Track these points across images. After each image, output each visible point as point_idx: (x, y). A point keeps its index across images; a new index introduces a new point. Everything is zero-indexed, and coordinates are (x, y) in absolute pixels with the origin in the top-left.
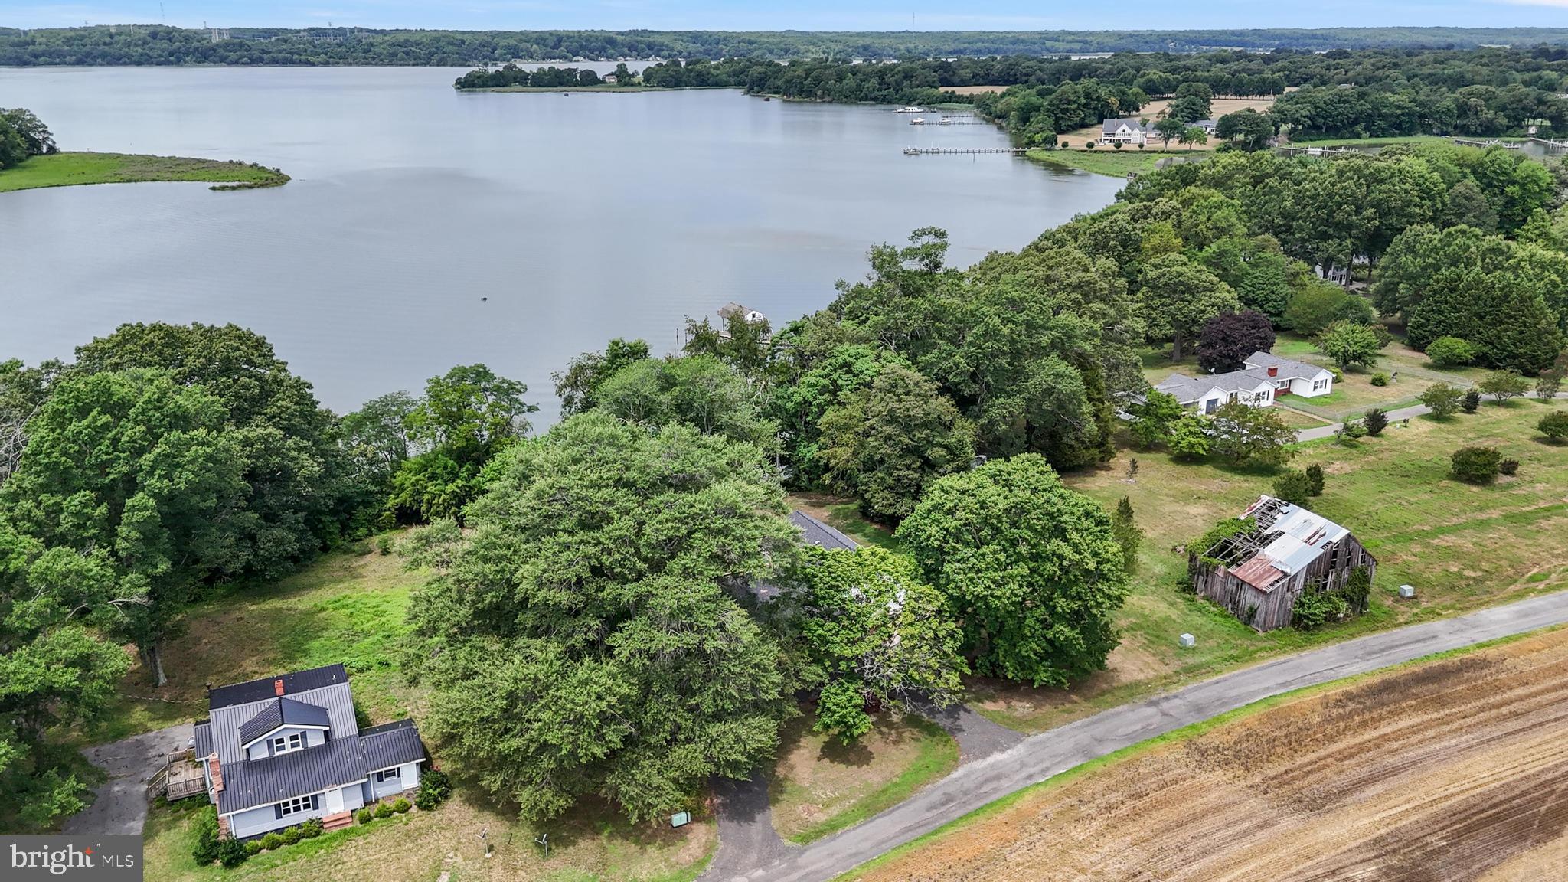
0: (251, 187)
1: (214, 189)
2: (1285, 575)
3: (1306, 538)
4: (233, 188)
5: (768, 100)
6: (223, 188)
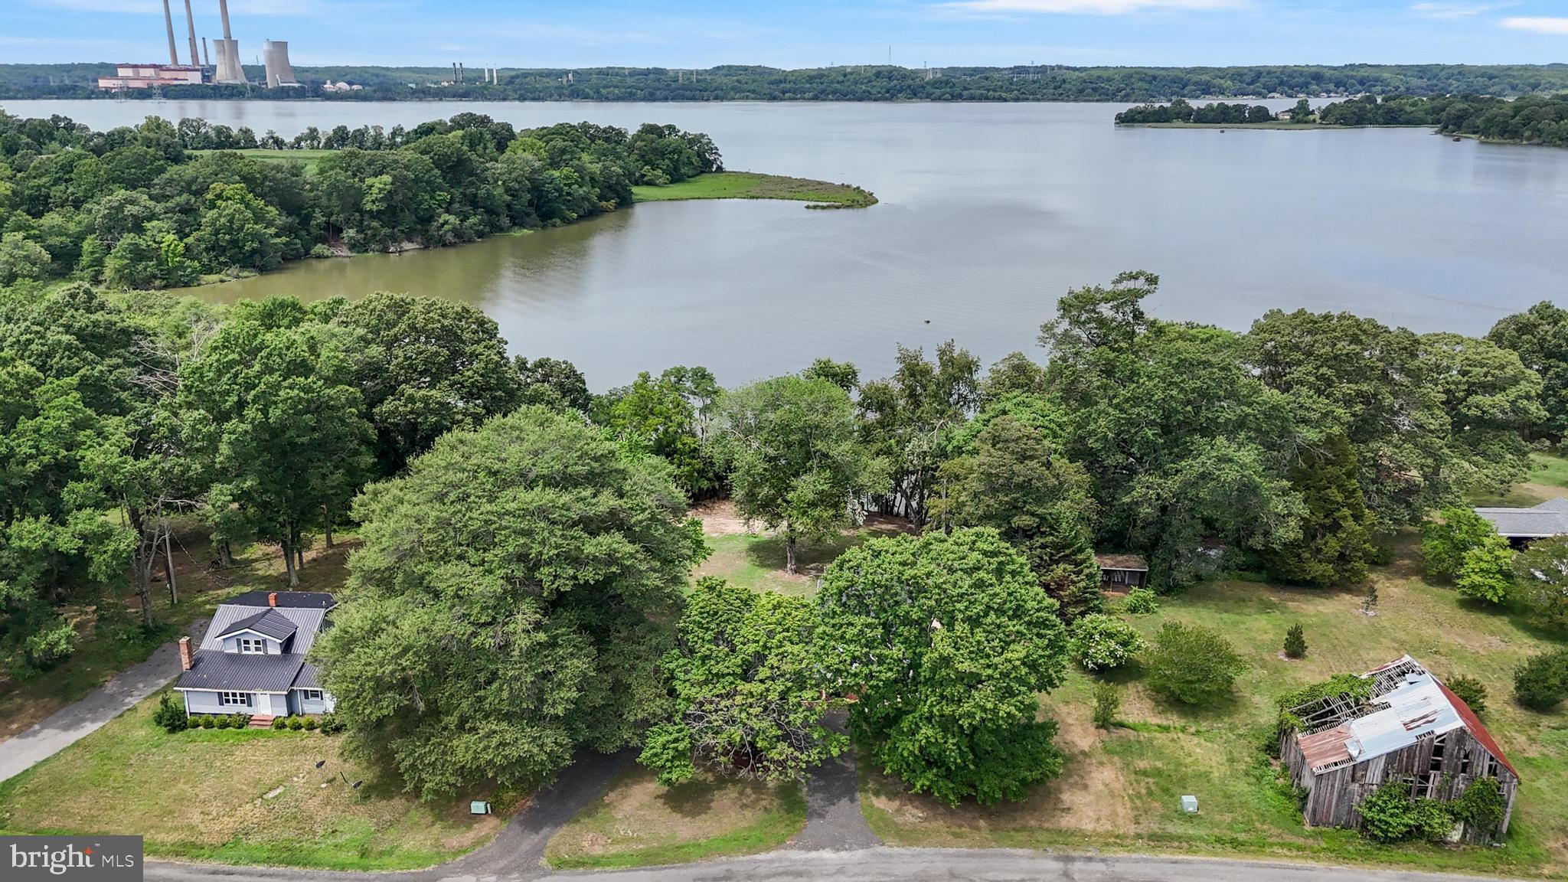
0: (838, 208)
1: (808, 207)
2: (1351, 758)
3: (1407, 720)
4: (823, 208)
5: (1458, 140)
6: (815, 207)
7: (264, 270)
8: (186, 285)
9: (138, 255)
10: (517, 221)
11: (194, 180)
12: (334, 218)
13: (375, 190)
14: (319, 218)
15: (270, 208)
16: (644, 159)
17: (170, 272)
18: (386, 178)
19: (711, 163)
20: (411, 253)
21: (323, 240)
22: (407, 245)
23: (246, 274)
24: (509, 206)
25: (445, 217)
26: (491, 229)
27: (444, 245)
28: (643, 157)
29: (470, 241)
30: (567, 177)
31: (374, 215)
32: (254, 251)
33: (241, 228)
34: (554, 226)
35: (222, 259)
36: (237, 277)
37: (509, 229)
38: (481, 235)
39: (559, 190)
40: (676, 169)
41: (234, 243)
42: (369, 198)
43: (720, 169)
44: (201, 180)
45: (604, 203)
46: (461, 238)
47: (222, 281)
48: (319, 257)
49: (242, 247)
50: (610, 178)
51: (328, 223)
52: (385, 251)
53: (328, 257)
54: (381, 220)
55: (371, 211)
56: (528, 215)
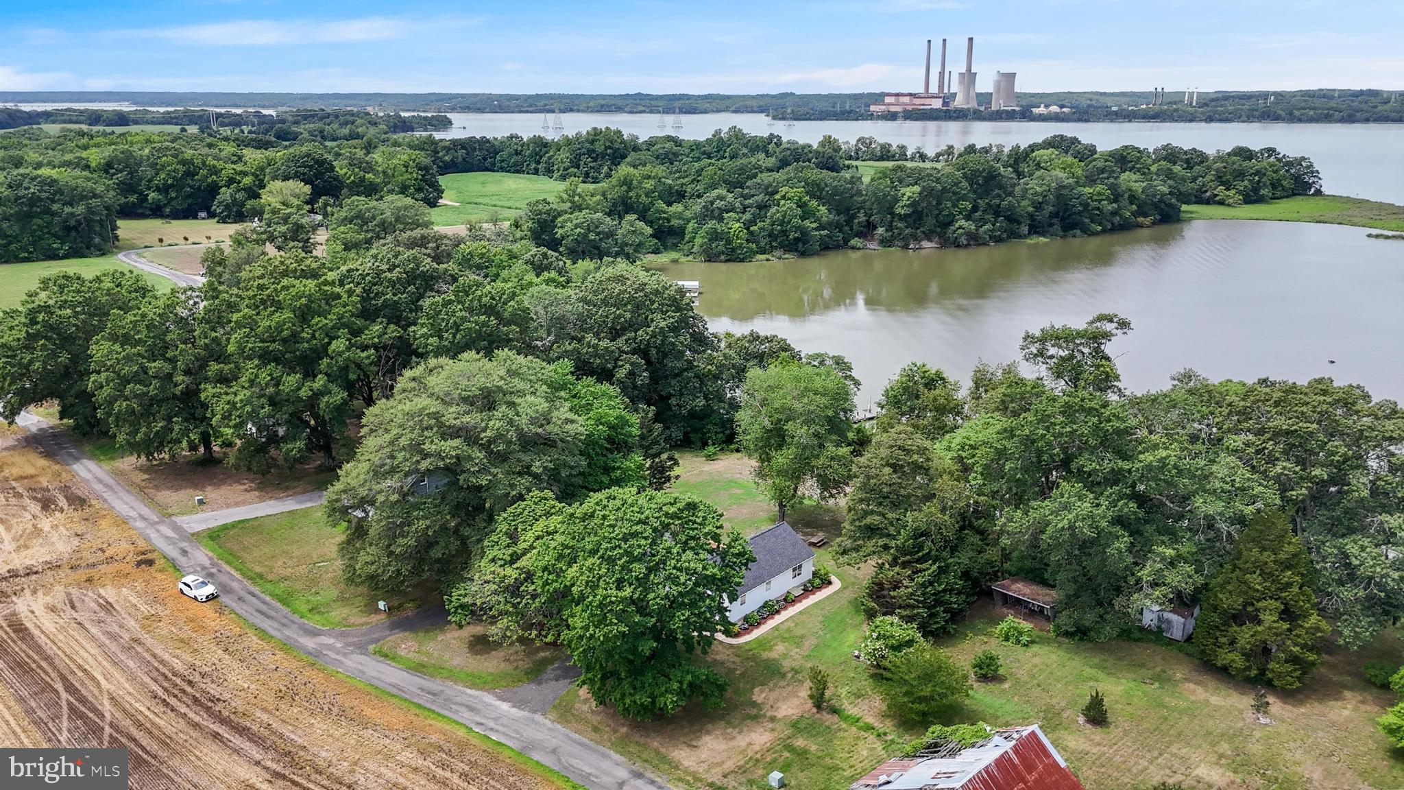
1: (1369, 236)
3: (943, 771)
4: (1387, 237)
6: (1378, 236)
7: (803, 254)
8: (742, 261)
9: (715, 236)
10: (1035, 229)
11: (770, 185)
12: (873, 218)
13: (906, 198)
14: (862, 217)
15: (821, 208)
16: (1220, 179)
17: (733, 250)
18: (917, 189)
19: (1310, 186)
20: (928, 250)
21: (860, 235)
22: (925, 244)
23: (787, 256)
24: (1031, 216)
25: (962, 223)
26: (1011, 233)
27: (958, 246)
28: (1220, 177)
29: (985, 244)
30: (1099, 194)
31: (902, 218)
32: (796, 239)
33: (789, 222)
34: (1074, 236)
35: (774, 244)
36: (779, 258)
37: (1025, 237)
38: (998, 240)
39: (1086, 205)
40: (1256, 190)
41: (784, 232)
42: (900, 204)
43: (1318, 192)
44: (775, 184)
45: (1141, 219)
46: (974, 240)
47: (768, 260)
48: (853, 248)
49: (788, 237)
50: (1154, 196)
51: (867, 221)
52: (906, 247)
53: (859, 249)
54: (906, 222)
55: (900, 215)
56: (1051, 225)
